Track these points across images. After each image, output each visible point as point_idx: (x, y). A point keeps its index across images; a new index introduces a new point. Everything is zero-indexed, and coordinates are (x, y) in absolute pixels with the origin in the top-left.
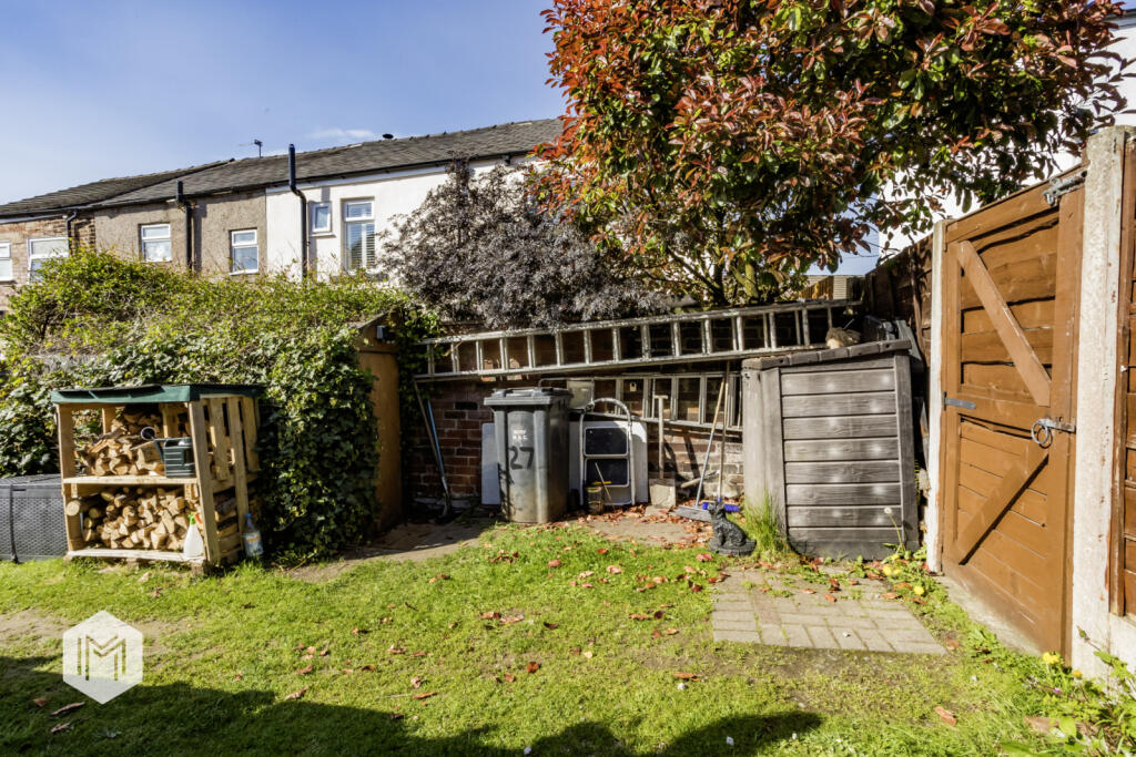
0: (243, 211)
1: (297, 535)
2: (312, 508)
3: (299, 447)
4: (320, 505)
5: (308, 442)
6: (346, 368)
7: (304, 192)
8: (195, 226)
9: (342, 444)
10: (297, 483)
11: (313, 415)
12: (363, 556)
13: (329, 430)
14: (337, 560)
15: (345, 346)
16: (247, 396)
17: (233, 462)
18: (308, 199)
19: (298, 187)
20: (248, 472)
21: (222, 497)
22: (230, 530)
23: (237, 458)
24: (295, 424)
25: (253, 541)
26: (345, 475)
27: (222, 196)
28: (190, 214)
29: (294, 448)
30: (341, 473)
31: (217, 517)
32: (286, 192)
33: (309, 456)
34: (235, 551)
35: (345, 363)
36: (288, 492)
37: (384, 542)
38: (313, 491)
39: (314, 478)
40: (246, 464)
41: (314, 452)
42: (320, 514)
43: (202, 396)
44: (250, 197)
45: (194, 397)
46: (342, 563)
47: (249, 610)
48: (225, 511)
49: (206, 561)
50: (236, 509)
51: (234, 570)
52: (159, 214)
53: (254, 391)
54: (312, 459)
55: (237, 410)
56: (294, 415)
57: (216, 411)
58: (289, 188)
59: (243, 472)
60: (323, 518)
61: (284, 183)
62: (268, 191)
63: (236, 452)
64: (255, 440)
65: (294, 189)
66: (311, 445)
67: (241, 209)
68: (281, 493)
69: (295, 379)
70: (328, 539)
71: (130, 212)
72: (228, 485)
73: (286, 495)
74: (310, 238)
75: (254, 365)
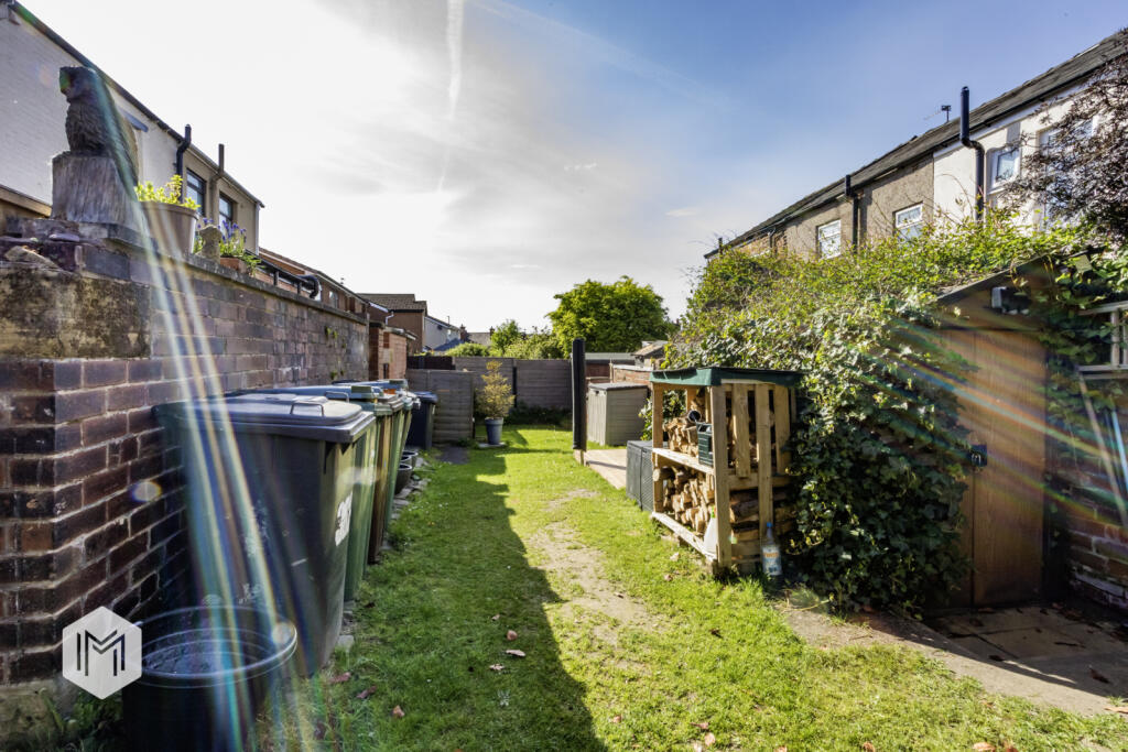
0: (908, 187)
1: (816, 567)
2: (837, 539)
3: (827, 454)
4: (852, 538)
5: (841, 449)
6: (907, 350)
7: (981, 142)
8: (861, 216)
9: (892, 461)
10: (819, 501)
11: (853, 414)
12: (903, 634)
13: (876, 437)
14: (861, 622)
15: (912, 319)
16: (780, 384)
17: (758, 459)
18: (986, 148)
19: (972, 138)
20: (775, 474)
21: (741, 497)
22: (749, 535)
23: (762, 455)
24: (823, 424)
25: (771, 556)
26: (897, 505)
27: (886, 177)
28: (857, 205)
29: (821, 454)
30: (891, 500)
31: (732, 516)
32: (958, 149)
33: (839, 470)
34: (753, 561)
35: (906, 344)
36: (808, 508)
37: (980, 624)
38: (842, 516)
39: (844, 500)
40: (774, 464)
41: (848, 464)
42: (847, 550)
43: (724, 381)
44: (916, 168)
45: (715, 381)
46: (863, 631)
47: (713, 638)
48: (742, 513)
49: (716, 561)
50: (758, 513)
51: (739, 582)
52: (832, 213)
53: (789, 378)
54: (844, 474)
55: (767, 401)
56: (826, 412)
57: (740, 400)
58: (960, 144)
59: (768, 473)
60: (849, 557)
61: (954, 139)
62: (935, 155)
63: (762, 449)
64: (786, 438)
65: (966, 143)
66: (844, 453)
67: (907, 184)
68: (800, 509)
69: (836, 365)
70: (853, 589)
71: (811, 217)
72: (749, 485)
73: (805, 512)
74: (989, 196)
75: (803, 348)
